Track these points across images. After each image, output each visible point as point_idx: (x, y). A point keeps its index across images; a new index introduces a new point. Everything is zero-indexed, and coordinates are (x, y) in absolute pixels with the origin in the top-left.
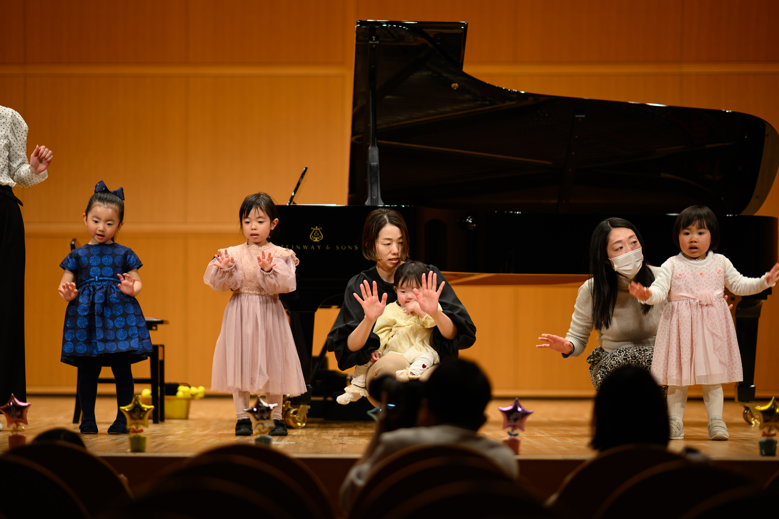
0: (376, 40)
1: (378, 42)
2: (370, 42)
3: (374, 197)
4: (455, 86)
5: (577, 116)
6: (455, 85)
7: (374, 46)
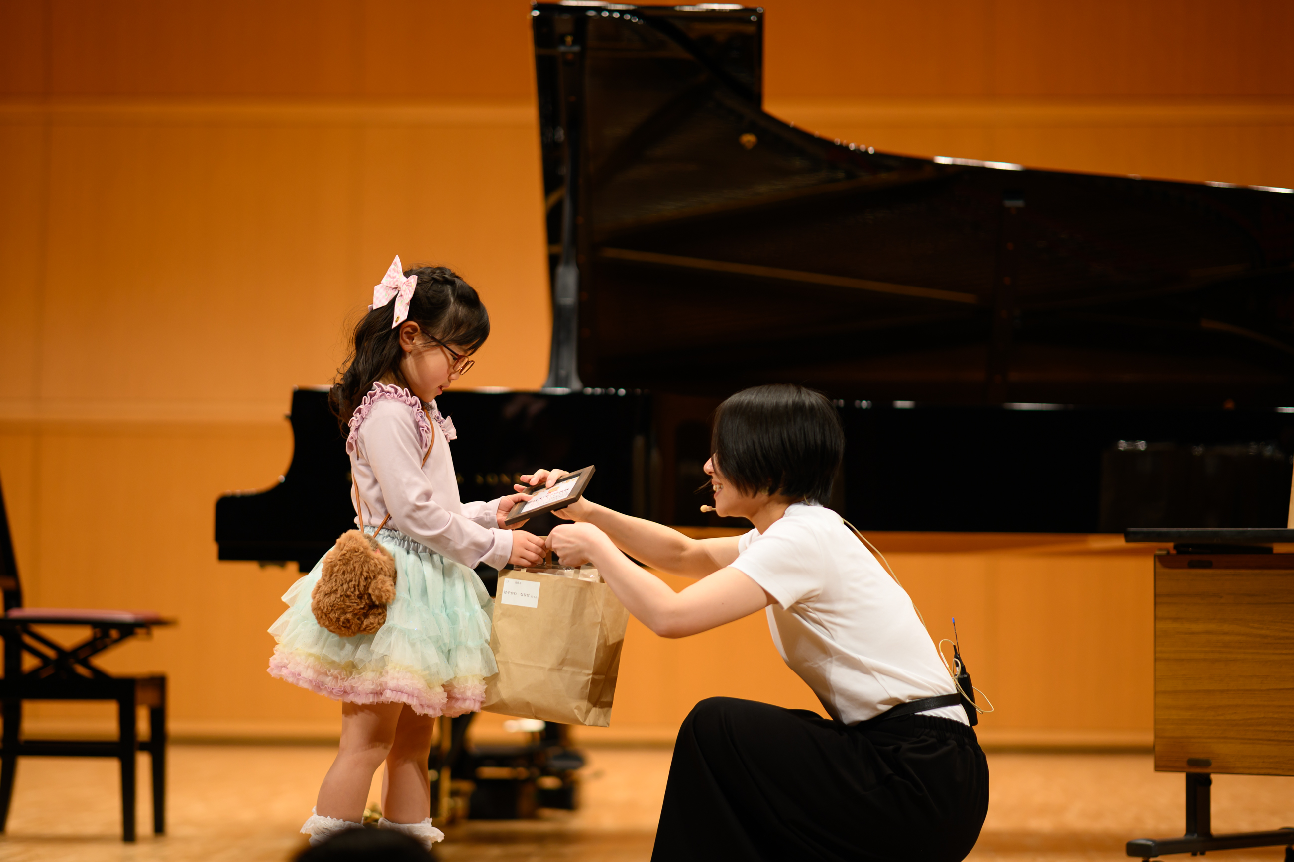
0: (574, 43)
1: (576, 49)
2: (562, 49)
3: (563, 372)
4: (749, 141)
5: (1009, 203)
6: (749, 139)
7: (570, 57)
